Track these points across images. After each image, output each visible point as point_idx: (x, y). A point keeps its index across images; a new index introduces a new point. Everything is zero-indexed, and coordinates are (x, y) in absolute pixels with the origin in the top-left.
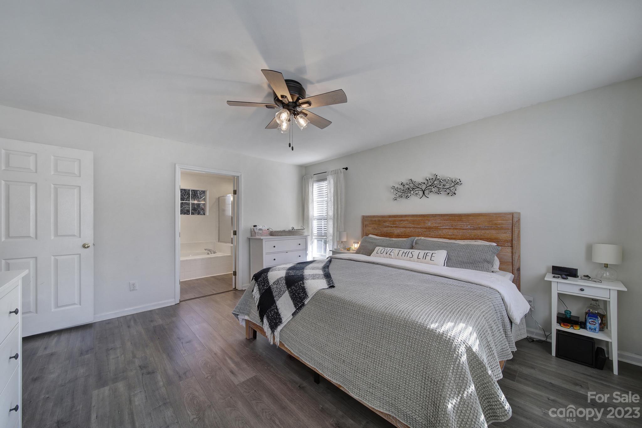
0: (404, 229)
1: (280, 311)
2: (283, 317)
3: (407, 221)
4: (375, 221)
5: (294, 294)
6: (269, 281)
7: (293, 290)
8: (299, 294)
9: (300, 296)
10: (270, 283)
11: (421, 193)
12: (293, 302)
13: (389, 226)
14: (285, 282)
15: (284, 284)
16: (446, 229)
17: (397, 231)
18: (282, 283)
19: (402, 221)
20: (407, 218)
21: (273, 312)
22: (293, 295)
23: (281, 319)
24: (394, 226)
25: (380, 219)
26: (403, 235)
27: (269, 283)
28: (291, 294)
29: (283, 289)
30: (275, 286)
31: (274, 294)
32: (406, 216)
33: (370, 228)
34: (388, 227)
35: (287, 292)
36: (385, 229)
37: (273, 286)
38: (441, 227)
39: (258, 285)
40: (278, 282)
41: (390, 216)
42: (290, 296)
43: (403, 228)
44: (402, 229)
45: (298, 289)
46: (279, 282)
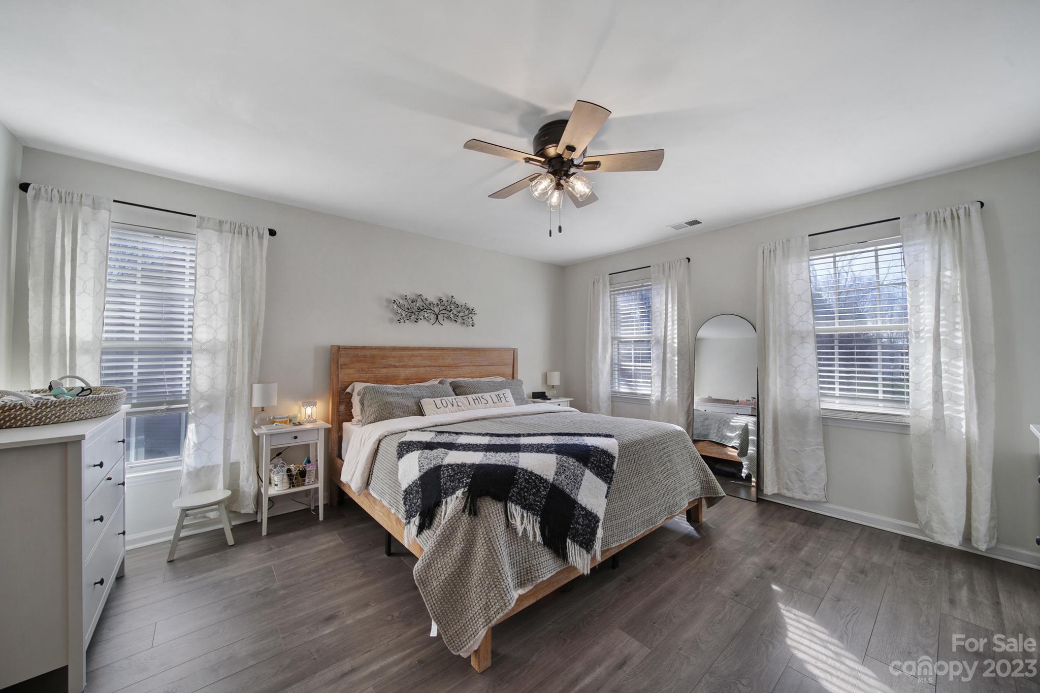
0: (416, 369)
1: (589, 507)
2: (597, 511)
3: (421, 356)
4: (365, 356)
5: (598, 467)
6: (545, 477)
7: (595, 462)
8: (604, 462)
9: (606, 465)
10: (548, 478)
11: (433, 317)
12: (601, 478)
13: (392, 365)
14: (574, 461)
15: (577, 464)
16: (466, 366)
17: (404, 373)
18: (572, 463)
19: (412, 357)
20: (421, 352)
21: (580, 520)
22: (598, 469)
23: (596, 516)
24: (400, 364)
25: (376, 353)
26: (414, 377)
27: (546, 481)
28: (594, 470)
29: (579, 472)
30: (563, 476)
31: (567, 490)
32: (420, 349)
33: (351, 371)
34: (390, 366)
35: (587, 472)
36: (384, 370)
37: (557, 480)
38: (460, 363)
39: (516, 504)
40: (564, 468)
41: (394, 349)
42: (593, 473)
43: (414, 367)
44: (412, 369)
45: (600, 457)
46: (565, 466)
